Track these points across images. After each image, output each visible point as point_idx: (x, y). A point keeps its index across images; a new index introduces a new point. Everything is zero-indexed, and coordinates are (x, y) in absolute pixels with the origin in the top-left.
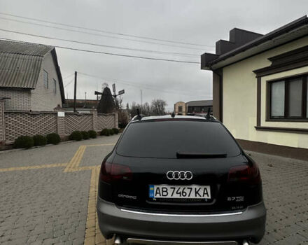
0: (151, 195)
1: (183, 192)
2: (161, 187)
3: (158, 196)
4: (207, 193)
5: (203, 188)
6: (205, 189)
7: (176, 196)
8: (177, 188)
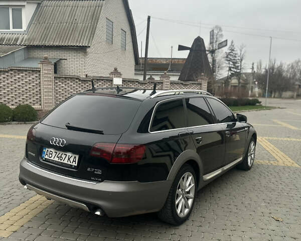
0: (43, 155)
1: (61, 157)
2: (50, 150)
3: (46, 157)
4: (75, 161)
5: (74, 156)
6: (75, 157)
7: (56, 159)
8: (58, 152)
